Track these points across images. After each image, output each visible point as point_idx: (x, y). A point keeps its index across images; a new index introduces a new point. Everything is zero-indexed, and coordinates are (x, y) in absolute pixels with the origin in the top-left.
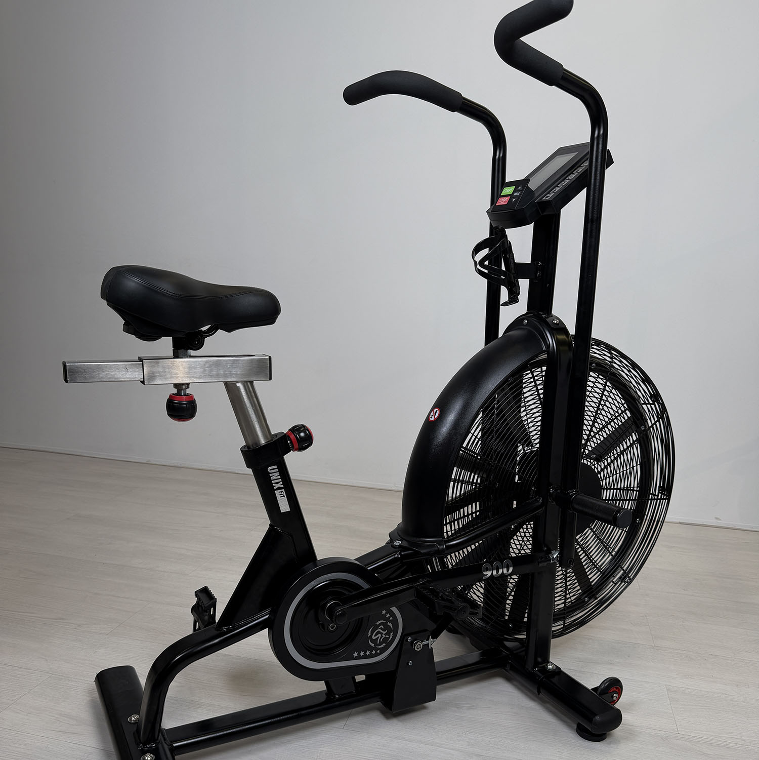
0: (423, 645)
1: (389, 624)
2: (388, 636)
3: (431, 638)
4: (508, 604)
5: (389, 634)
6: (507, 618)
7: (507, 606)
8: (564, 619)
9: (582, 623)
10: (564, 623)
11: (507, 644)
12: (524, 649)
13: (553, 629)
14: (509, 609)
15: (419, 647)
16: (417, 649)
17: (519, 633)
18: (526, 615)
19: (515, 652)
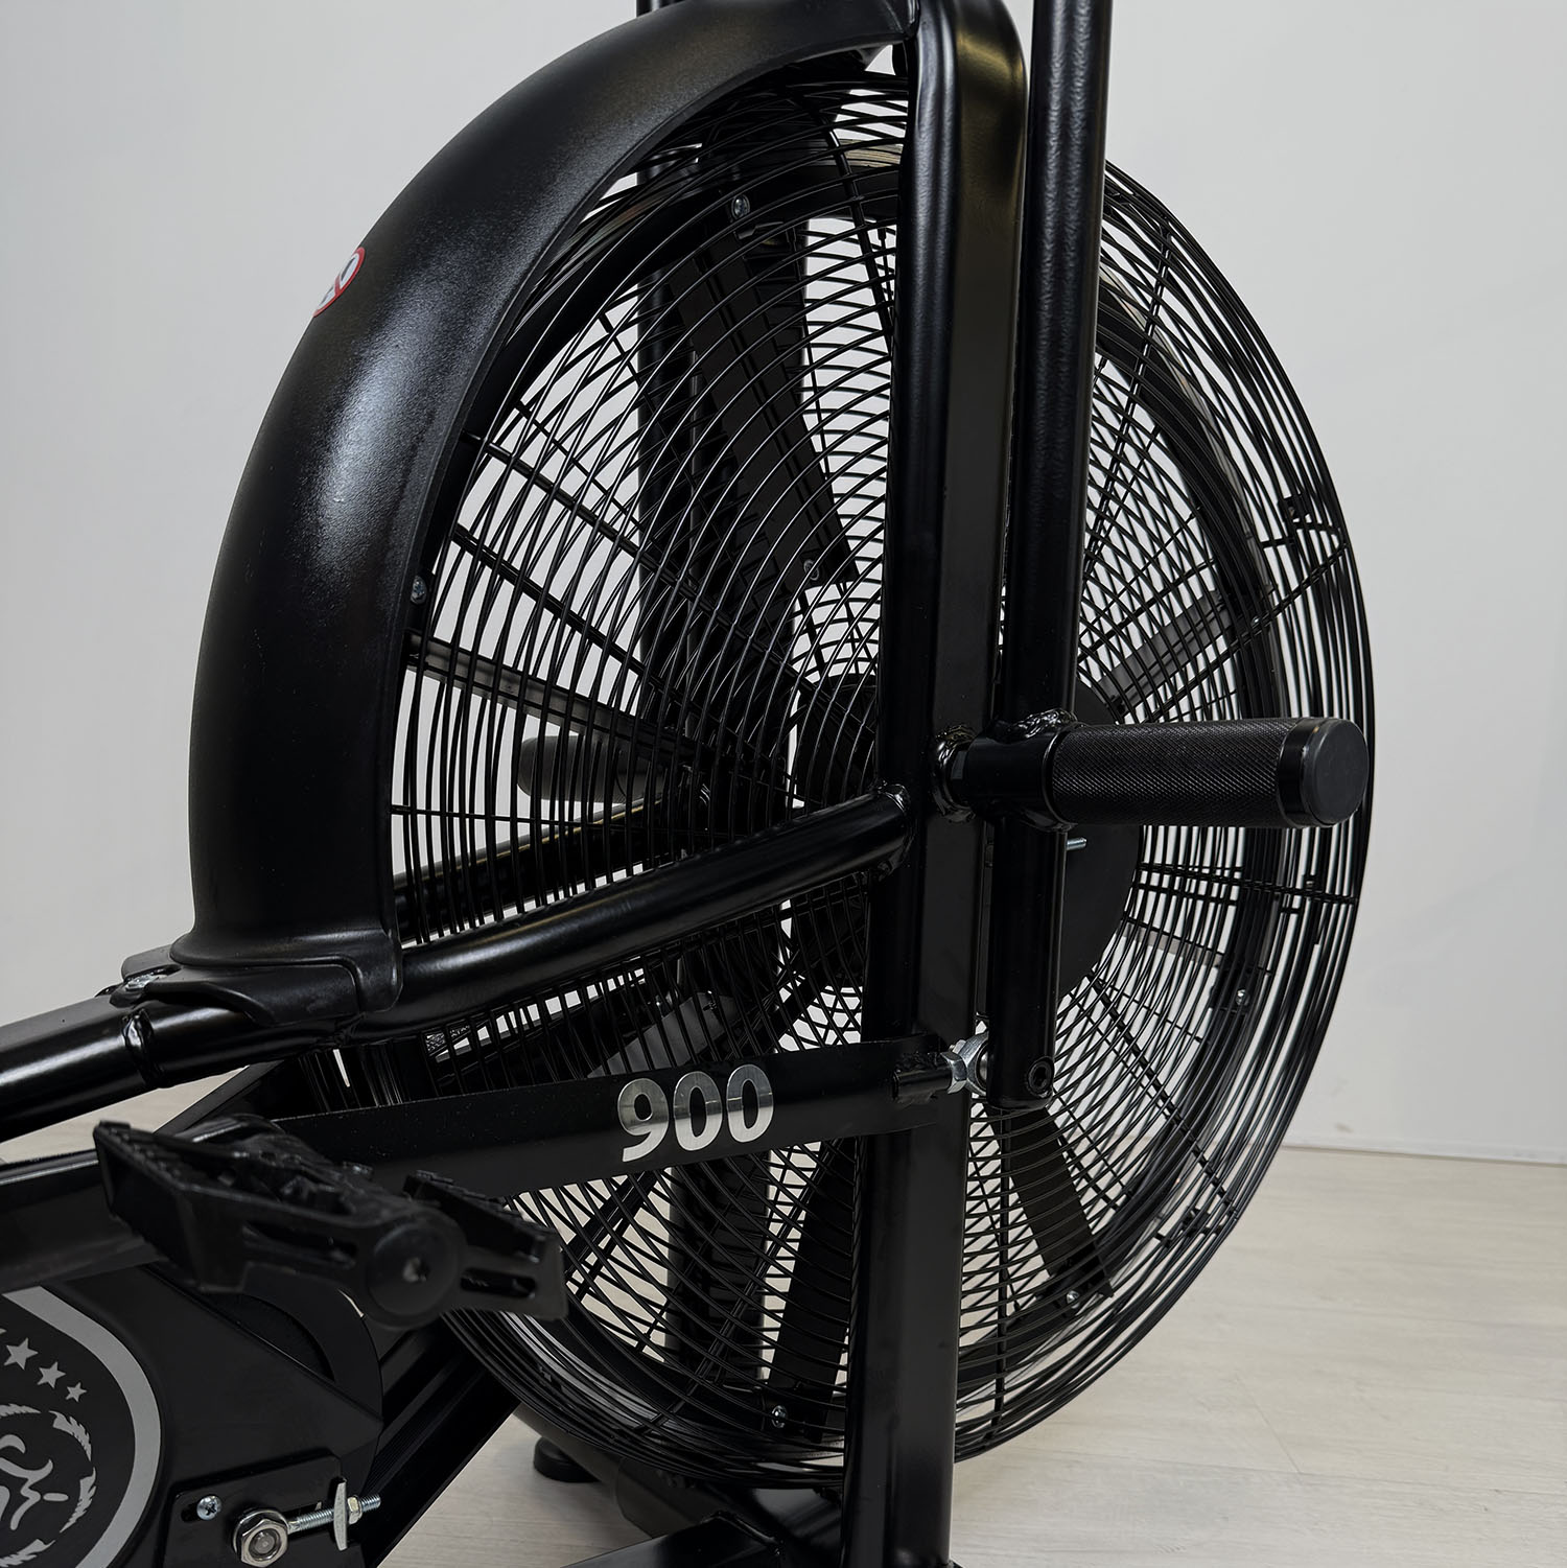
0: (292, 1537)
1: (60, 1422)
2: (62, 1497)
3: (349, 1495)
4: (772, 1314)
5: (65, 1481)
6: (766, 1372)
7: (768, 1322)
8: (998, 1370)
9: (1058, 1392)
10: (1000, 1389)
11: (773, 1500)
12: (837, 1515)
13: (962, 1416)
14: (774, 1336)
15: (265, 1545)
16: (256, 1555)
17: (818, 1444)
18: (844, 1359)
19: (799, 1533)
